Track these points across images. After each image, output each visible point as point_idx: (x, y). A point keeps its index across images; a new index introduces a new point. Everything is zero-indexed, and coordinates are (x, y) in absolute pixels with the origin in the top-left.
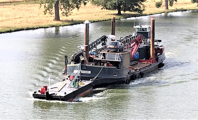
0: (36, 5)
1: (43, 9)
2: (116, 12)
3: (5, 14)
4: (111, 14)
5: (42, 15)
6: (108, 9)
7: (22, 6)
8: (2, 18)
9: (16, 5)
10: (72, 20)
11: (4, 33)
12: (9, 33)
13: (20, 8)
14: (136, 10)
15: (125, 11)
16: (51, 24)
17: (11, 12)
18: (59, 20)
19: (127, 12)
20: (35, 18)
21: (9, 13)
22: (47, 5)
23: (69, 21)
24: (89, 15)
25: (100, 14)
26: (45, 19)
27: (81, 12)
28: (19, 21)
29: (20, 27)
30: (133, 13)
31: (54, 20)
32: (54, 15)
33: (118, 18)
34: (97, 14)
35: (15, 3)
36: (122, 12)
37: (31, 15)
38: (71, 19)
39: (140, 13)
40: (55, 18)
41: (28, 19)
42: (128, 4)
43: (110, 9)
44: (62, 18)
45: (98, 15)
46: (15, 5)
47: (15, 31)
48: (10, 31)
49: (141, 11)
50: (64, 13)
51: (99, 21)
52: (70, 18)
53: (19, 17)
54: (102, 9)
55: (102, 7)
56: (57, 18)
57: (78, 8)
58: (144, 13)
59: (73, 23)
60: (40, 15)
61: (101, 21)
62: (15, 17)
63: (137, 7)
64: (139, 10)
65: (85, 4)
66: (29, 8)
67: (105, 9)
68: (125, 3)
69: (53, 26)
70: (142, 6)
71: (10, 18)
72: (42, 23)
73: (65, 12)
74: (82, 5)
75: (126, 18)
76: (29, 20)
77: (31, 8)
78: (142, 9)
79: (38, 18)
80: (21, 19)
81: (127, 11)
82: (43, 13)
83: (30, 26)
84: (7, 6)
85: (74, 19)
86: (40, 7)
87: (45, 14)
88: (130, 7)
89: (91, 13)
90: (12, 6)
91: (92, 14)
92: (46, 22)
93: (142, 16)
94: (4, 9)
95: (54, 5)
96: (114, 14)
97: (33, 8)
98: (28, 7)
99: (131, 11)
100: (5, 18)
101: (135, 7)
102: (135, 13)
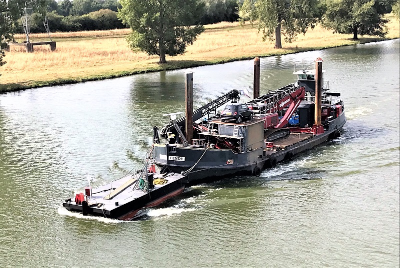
0: (253, 29)
1: (262, 35)
2: (352, 36)
3: (216, 42)
4: (346, 39)
5: (260, 42)
6: (341, 32)
7: (237, 32)
8: (214, 46)
9: (230, 31)
10: (297, 47)
11: (216, 64)
12: (221, 64)
13: (235, 34)
14: (377, 33)
15: (362, 34)
16: (271, 52)
17: (224, 40)
18: (281, 47)
19: (366, 36)
20: (252, 46)
21: (221, 41)
22: (266, 30)
23: (292, 48)
24: (317, 40)
25: (331, 39)
26: (264, 46)
27: (307, 37)
28: (233, 49)
29: (234, 57)
30: (372, 37)
31: (275, 48)
32: (275, 41)
33: (354, 44)
34: (327, 39)
35: (228, 29)
36: (359, 36)
37: (248, 42)
38: (295, 46)
39: (382, 36)
40: (276, 46)
41: (243, 47)
42: (367, 26)
43: (343, 33)
44: (284, 44)
45: (329, 40)
46: (228, 31)
47: (229, 62)
48: (223, 62)
49: (383, 34)
50: (286, 38)
51: (329, 48)
52: (293, 45)
53: (233, 44)
54: (334, 33)
55: (334, 30)
56: (279, 45)
57: (304, 32)
58: (387, 36)
59: (298, 50)
60: (258, 42)
61: (332, 48)
62: (228, 46)
63: (378, 29)
64: (381, 33)
65: (313, 27)
66: (245, 34)
67: (338, 33)
68: (363, 25)
69: (274, 55)
70: (384, 28)
71: (223, 46)
72: (261, 51)
73: (289, 37)
74: (310, 28)
75: (364, 43)
76: (245, 48)
77: (247, 34)
78: (384, 31)
79: (256, 46)
80: (236, 48)
81: (365, 34)
82: (262, 39)
83: (246, 56)
84: (219, 32)
85: (299, 46)
86: (259, 32)
87: (264, 40)
88: (369, 30)
89: (320, 38)
90: (225, 32)
91: (321, 40)
92: (264, 51)
93: (384, 40)
94: (216, 35)
95: (275, 29)
96: (349, 39)
97: (250, 34)
98: (244, 32)
99: (370, 35)
100: (217, 47)
101: (376, 30)
102: (375, 37)
